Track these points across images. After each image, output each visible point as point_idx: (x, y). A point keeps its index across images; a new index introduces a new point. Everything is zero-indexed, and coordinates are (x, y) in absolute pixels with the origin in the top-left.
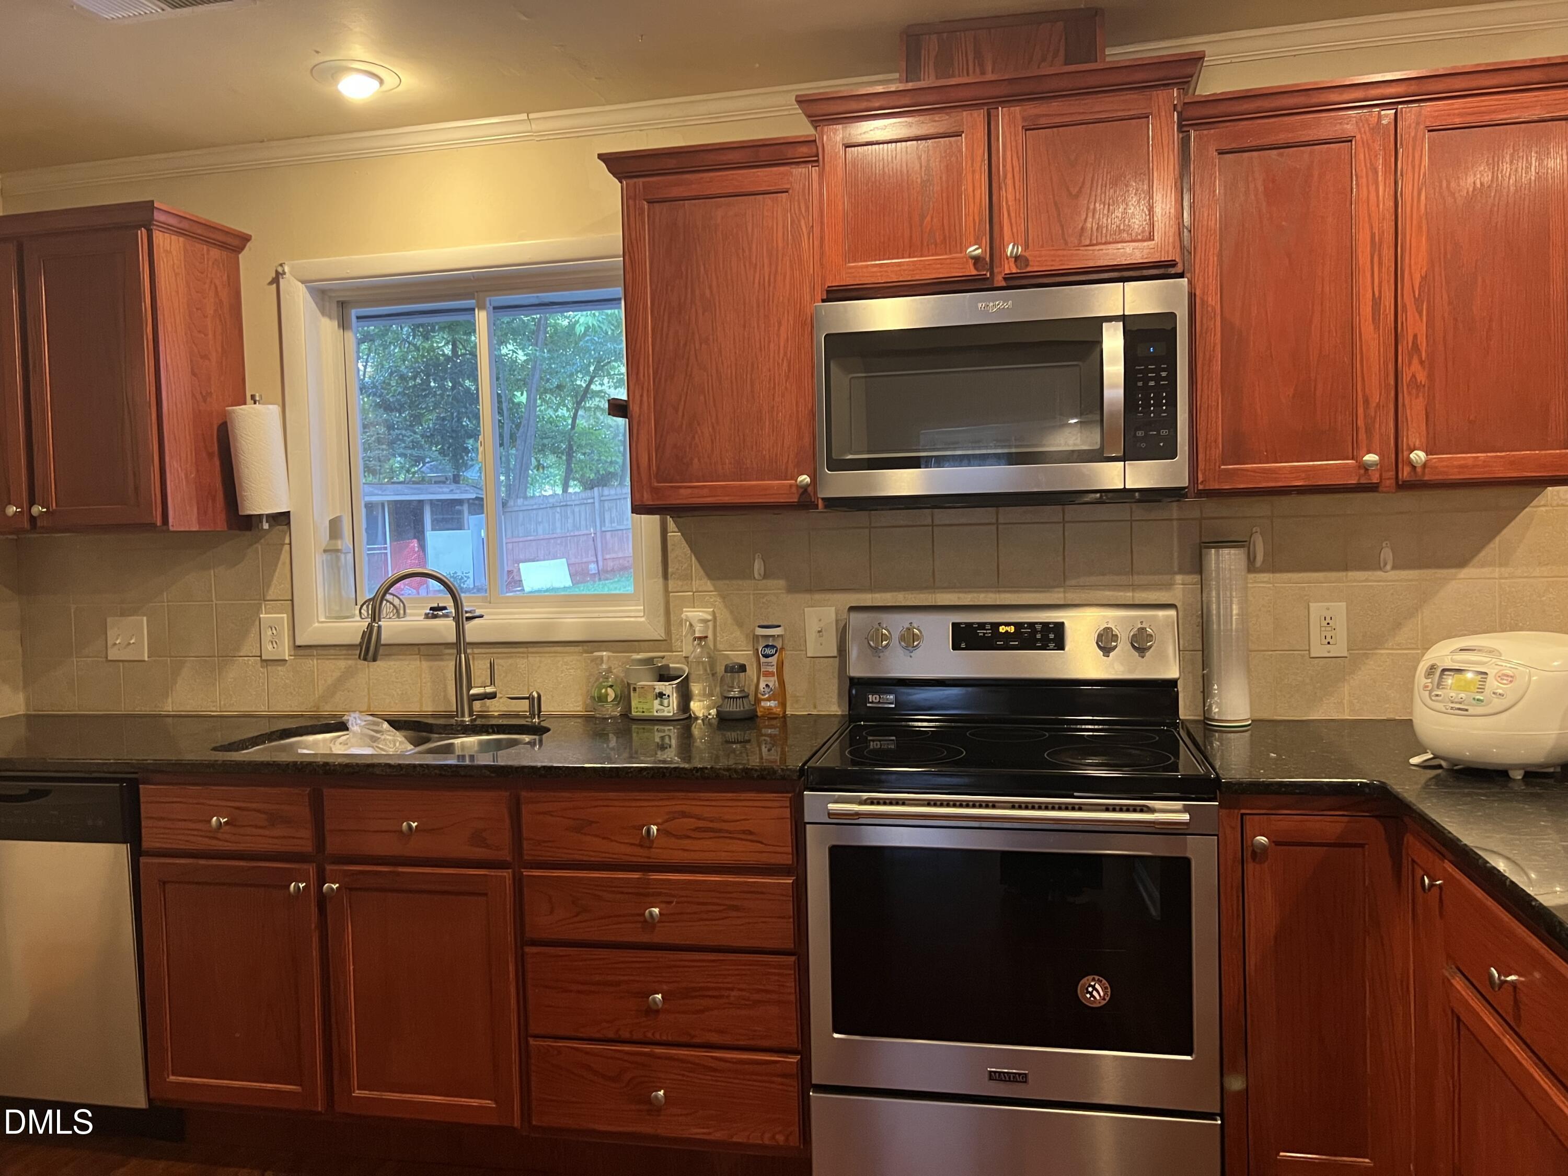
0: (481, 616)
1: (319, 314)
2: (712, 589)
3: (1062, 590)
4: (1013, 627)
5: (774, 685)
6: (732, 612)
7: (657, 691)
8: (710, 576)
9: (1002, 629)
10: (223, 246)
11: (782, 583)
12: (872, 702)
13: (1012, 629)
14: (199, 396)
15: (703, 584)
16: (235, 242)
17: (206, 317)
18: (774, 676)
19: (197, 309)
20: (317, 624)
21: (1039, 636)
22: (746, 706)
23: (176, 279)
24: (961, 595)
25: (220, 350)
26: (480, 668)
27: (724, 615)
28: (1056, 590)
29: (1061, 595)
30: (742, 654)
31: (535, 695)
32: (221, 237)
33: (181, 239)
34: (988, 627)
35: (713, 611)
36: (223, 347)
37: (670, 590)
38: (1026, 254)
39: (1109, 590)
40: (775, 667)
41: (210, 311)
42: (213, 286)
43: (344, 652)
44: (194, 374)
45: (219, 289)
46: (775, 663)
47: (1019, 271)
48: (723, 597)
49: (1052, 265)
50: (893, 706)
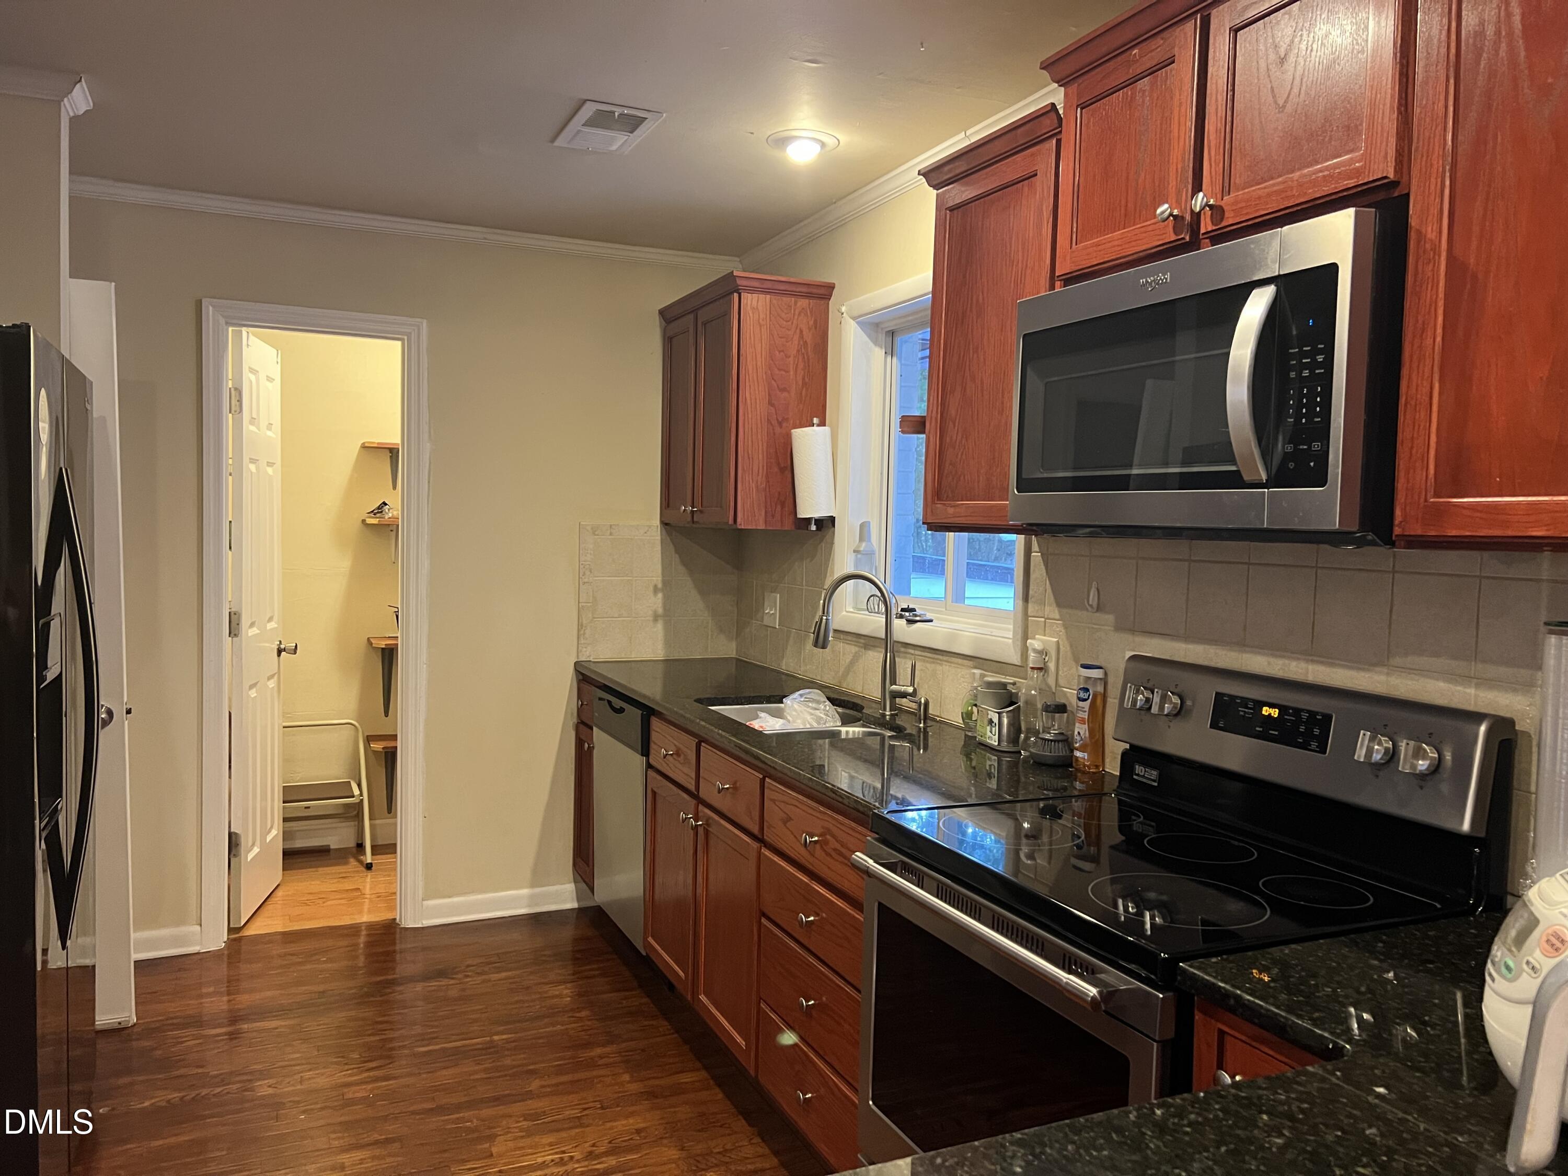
0: (931, 621)
1: (871, 344)
2: (1057, 617)
3: (1385, 670)
4: (1277, 711)
5: (1085, 734)
6: (1071, 646)
7: (989, 717)
8: (1059, 605)
9: (1266, 711)
10: (809, 296)
11: (1110, 618)
12: (1138, 775)
13: (1275, 713)
14: (774, 422)
15: (1052, 611)
16: (822, 291)
17: (788, 357)
18: (1085, 724)
19: (780, 352)
20: (844, 613)
21: (1302, 729)
22: (1059, 751)
23: (761, 329)
24: (1272, 660)
25: (800, 383)
26: (904, 666)
27: (1065, 648)
28: (1378, 669)
29: (1383, 678)
30: (1070, 694)
31: (923, 701)
32: (804, 289)
33: (768, 296)
34: (1251, 705)
35: (1058, 641)
36: (803, 379)
37: (1029, 614)
38: (1222, 203)
39: (1445, 681)
40: (1087, 714)
41: (793, 352)
42: (798, 331)
43: (854, 639)
44: (771, 404)
45: (804, 333)
46: (1087, 709)
47: (1214, 228)
48: (1066, 628)
49: (1247, 214)
50: (1156, 784)
